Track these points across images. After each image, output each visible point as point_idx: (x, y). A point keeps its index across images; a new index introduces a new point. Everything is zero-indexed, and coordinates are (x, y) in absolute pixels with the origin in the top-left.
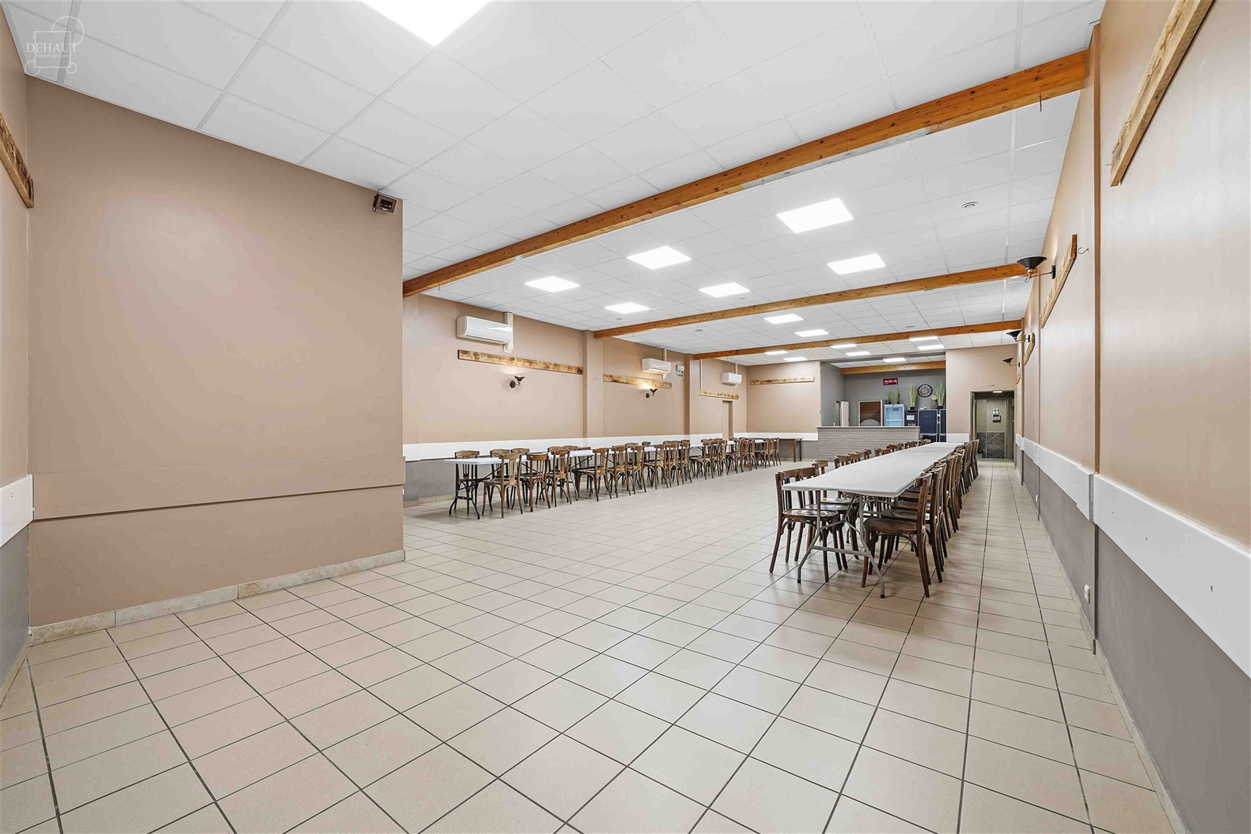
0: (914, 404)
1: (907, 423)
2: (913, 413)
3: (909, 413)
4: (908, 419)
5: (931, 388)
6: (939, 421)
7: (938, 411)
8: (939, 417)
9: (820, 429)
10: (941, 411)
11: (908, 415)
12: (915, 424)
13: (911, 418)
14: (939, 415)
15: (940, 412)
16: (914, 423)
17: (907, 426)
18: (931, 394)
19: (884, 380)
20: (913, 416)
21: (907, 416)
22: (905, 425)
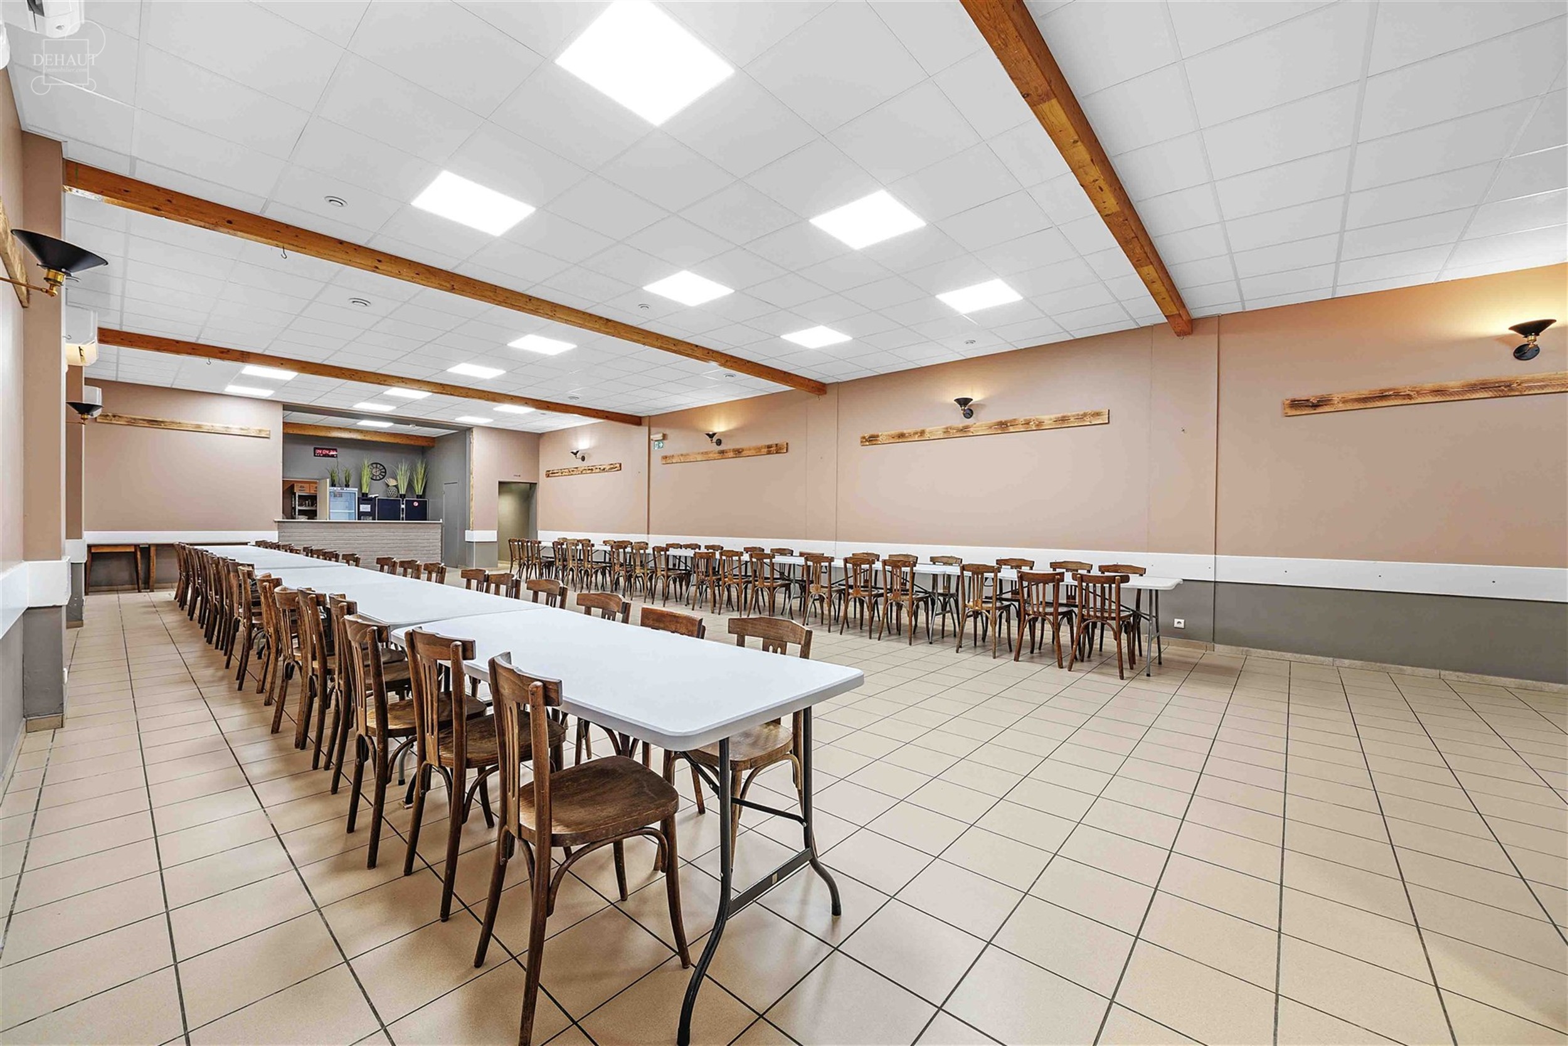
0: (368, 490)
1: (361, 515)
2: (369, 502)
3: (363, 502)
4: (361, 510)
5: (384, 468)
6: (403, 514)
7: (403, 501)
8: (403, 509)
9: (280, 524)
10: (406, 500)
11: (361, 504)
12: (371, 518)
13: (365, 508)
14: (403, 506)
15: (404, 502)
16: (370, 516)
17: (360, 519)
18: (384, 477)
19: (315, 449)
20: (369, 506)
21: (361, 506)
22: (358, 519)
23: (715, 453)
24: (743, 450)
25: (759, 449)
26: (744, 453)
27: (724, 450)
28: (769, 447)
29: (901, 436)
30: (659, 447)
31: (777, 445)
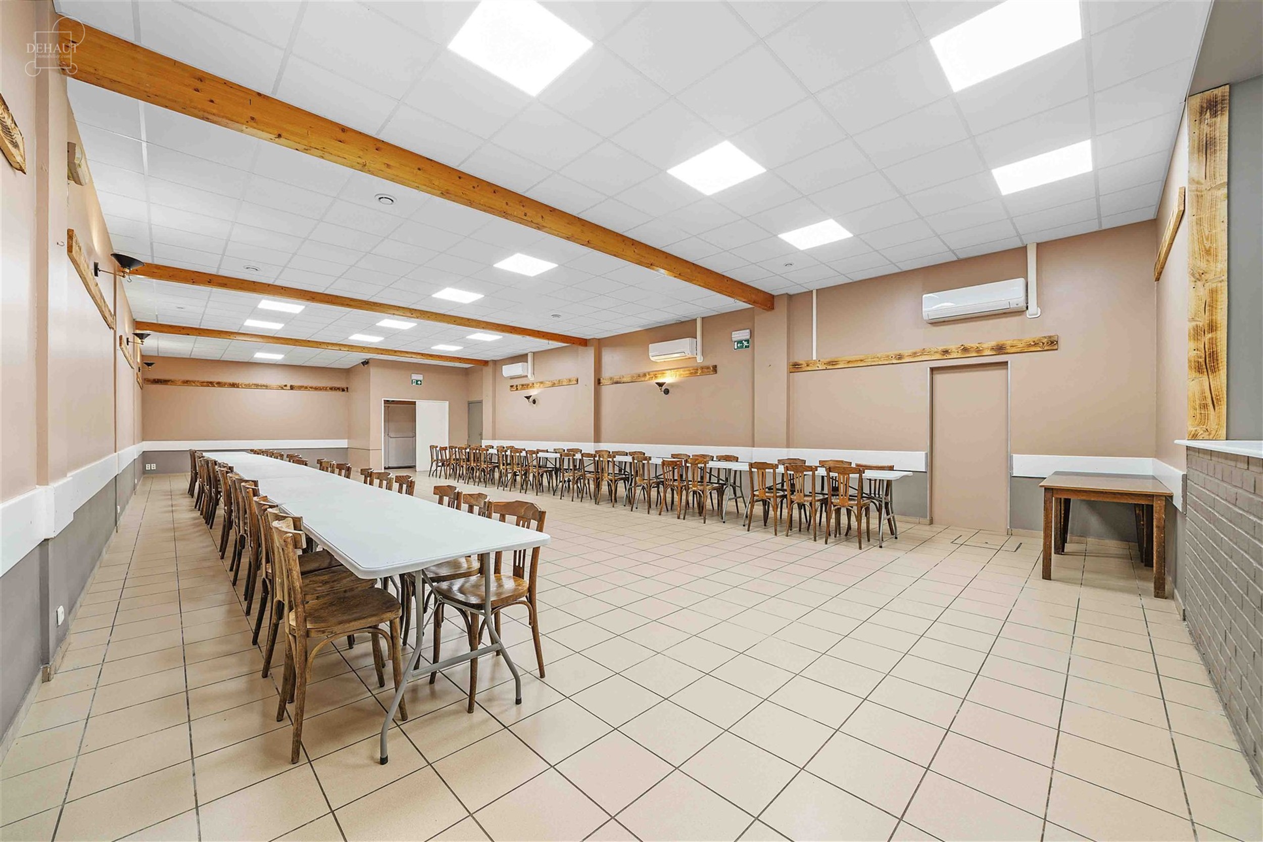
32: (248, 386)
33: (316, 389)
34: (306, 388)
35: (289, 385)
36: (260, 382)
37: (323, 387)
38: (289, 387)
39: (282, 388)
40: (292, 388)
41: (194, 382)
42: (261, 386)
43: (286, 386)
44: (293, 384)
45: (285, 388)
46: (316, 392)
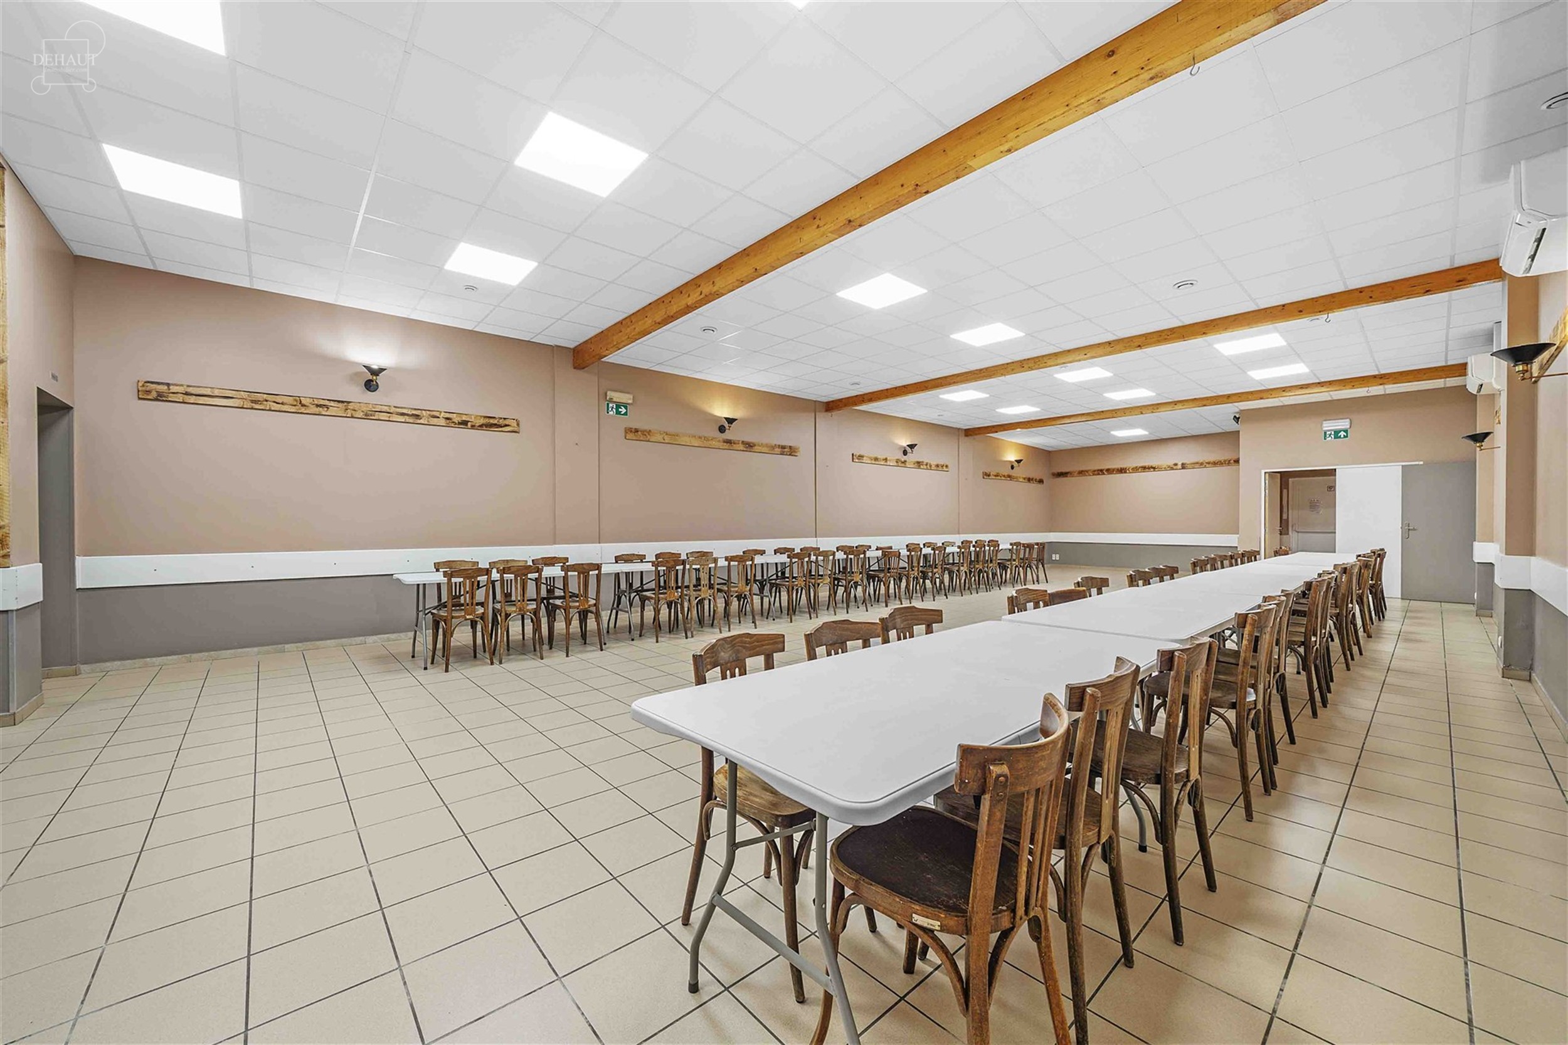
23: (719, 441)
24: (755, 445)
25: (773, 447)
26: (756, 448)
27: (731, 440)
28: (783, 447)
29: (876, 459)
30: (618, 413)
31: (790, 447)
32: (1136, 470)
33: (1215, 464)
34: (1202, 464)
35: (1180, 463)
36: (1146, 464)
37: (1225, 461)
38: (1179, 466)
39: (1172, 469)
40: (1184, 466)
41: (1087, 471)
42: (1149, 468)
43: (1176, 465)
44: (1184, 462)
45: (1175, 467)
46: (1217, 469)
